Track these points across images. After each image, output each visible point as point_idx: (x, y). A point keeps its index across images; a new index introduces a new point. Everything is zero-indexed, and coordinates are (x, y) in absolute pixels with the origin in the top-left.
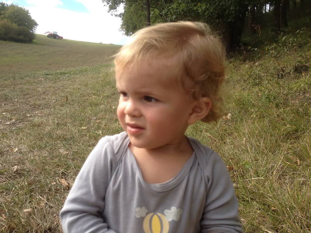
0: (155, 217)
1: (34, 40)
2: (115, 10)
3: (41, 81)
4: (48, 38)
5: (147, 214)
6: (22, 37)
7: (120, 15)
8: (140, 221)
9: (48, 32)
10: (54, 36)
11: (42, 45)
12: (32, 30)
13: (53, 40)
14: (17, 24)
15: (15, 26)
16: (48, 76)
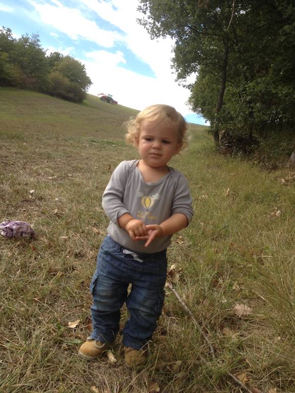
0: (147, 198)
1: (84, 101)
2: (183, 80)
3: (85, 147)
4: (101, 101)
5: (144, 196)
6: (71, 95)
7: (189, 87)
8: (140, 199)
9: (102, 94)
10: (108, 99)
11: (92, 107)
12: (84, 89)
13: (105, 103)
14: (69, 79)
15: (66, 81)
16: (93, 143)
